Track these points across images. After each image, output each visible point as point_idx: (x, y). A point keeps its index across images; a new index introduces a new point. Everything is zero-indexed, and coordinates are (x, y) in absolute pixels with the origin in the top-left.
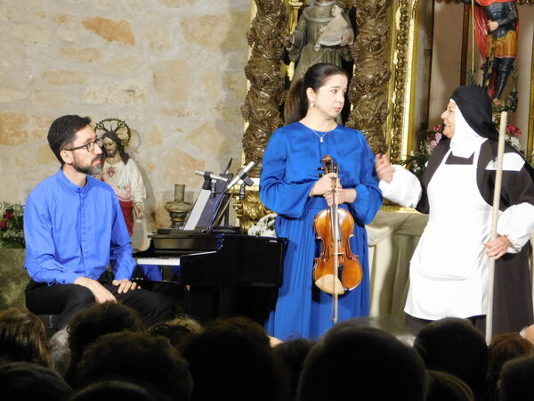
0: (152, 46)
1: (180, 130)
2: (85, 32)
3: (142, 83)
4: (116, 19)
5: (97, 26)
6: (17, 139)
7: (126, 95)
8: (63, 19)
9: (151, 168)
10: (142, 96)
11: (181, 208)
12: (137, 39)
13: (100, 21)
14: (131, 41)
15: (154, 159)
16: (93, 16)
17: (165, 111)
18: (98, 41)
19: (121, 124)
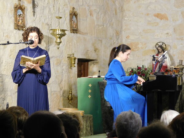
0: (173, 20)
1: (182, 44)
2: (154, 18)
3: (171, 31)
4: (163, 13)
5: (158, 16)
6: (136, 50)
7: (166, 35)
8: (148, 14)
9: (174, 55)
10: (171, 35)
11: (181, 67)
12: (169, 19)
13: (158, 14)
14: (167, 19)
15: (175, 53)
16: (156, 13)
17: (177, 39)
18: (158, 20)
19: (163, 43)
